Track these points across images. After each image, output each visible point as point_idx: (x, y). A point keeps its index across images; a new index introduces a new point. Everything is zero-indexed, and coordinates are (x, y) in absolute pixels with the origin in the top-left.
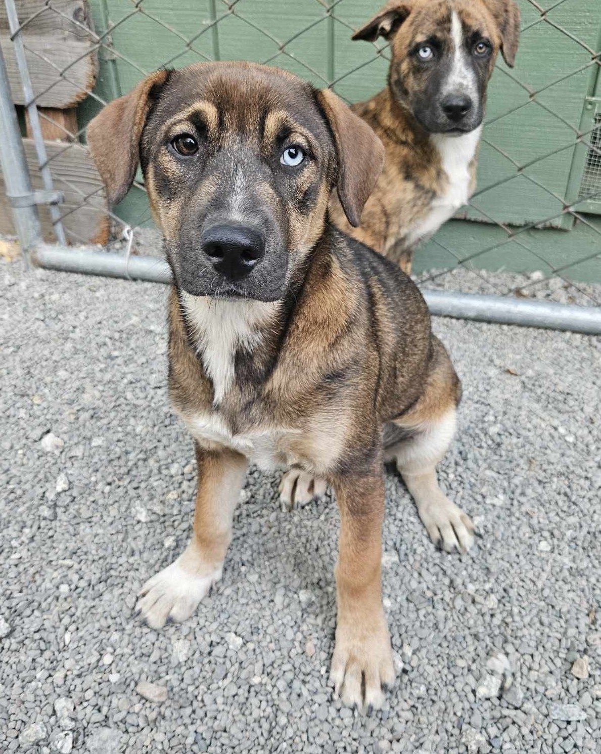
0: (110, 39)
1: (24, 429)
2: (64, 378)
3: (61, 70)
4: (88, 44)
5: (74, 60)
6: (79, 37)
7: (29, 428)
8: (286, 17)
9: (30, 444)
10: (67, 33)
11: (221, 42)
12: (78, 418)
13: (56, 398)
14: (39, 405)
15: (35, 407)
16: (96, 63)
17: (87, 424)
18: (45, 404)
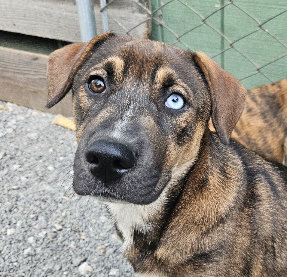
0: (160, 12)
1: (71, 256)
2: (103, 221)
3: (127, 31)
4: (146, 15)
5: (137, 24)
6: (141, 11)
7: (74, 256)
8: (267, 6)
9: (72, 268)
10: (134, 8)
11: (225, 18)
12: (105, 252)
13: (96, 235)
14: (83, 240)
15: (81, 241)
16: (150, 27)
17: (111, 257)
18: (87, 240)
